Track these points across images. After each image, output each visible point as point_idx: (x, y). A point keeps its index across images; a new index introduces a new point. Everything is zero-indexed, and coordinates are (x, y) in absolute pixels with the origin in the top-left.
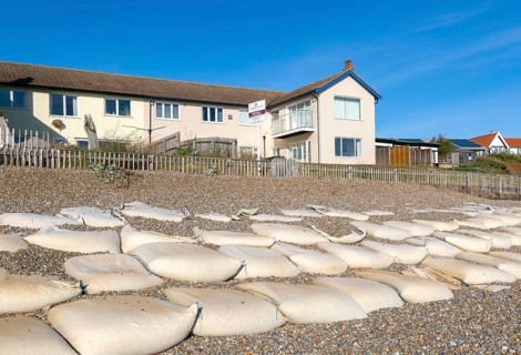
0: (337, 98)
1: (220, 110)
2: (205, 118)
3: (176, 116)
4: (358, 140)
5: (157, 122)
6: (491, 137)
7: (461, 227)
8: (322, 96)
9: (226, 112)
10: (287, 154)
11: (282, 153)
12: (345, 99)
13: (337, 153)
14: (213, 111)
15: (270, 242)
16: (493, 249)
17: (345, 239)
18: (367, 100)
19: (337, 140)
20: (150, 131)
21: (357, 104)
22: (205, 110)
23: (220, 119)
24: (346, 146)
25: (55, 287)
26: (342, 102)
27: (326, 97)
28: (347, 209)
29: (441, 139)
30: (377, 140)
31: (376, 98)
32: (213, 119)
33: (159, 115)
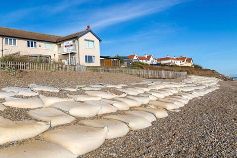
0: (85, 40)
1: (35, 43)
2: (29, 46)
3: (15, 44)
4: (94, 57)
5: (5, 47)
6: (133, 56)
7: (151, 90)
8: (80, 39)
9: (38, 43)
10: (65, 61)
11: (63, 61)
12: (88, 40)
13: (86, 62)
14: (32, 43)
15: (100, 99)
16: (165, 97)
17: (122, 96)
18: (97, 41)
19: (86, 56)
20: (2, 50)
21: (93, 43)
22: (28, 42)
23: (35, 46)
24: (89, 59)
25: (41, 125)
26: (87, 42)
27: (81, 39)
28: (110, 84)
29: (118, 56)
30: (101, 57)
31: (100, 41)
32: (32, 46)
33: (7, 43)
